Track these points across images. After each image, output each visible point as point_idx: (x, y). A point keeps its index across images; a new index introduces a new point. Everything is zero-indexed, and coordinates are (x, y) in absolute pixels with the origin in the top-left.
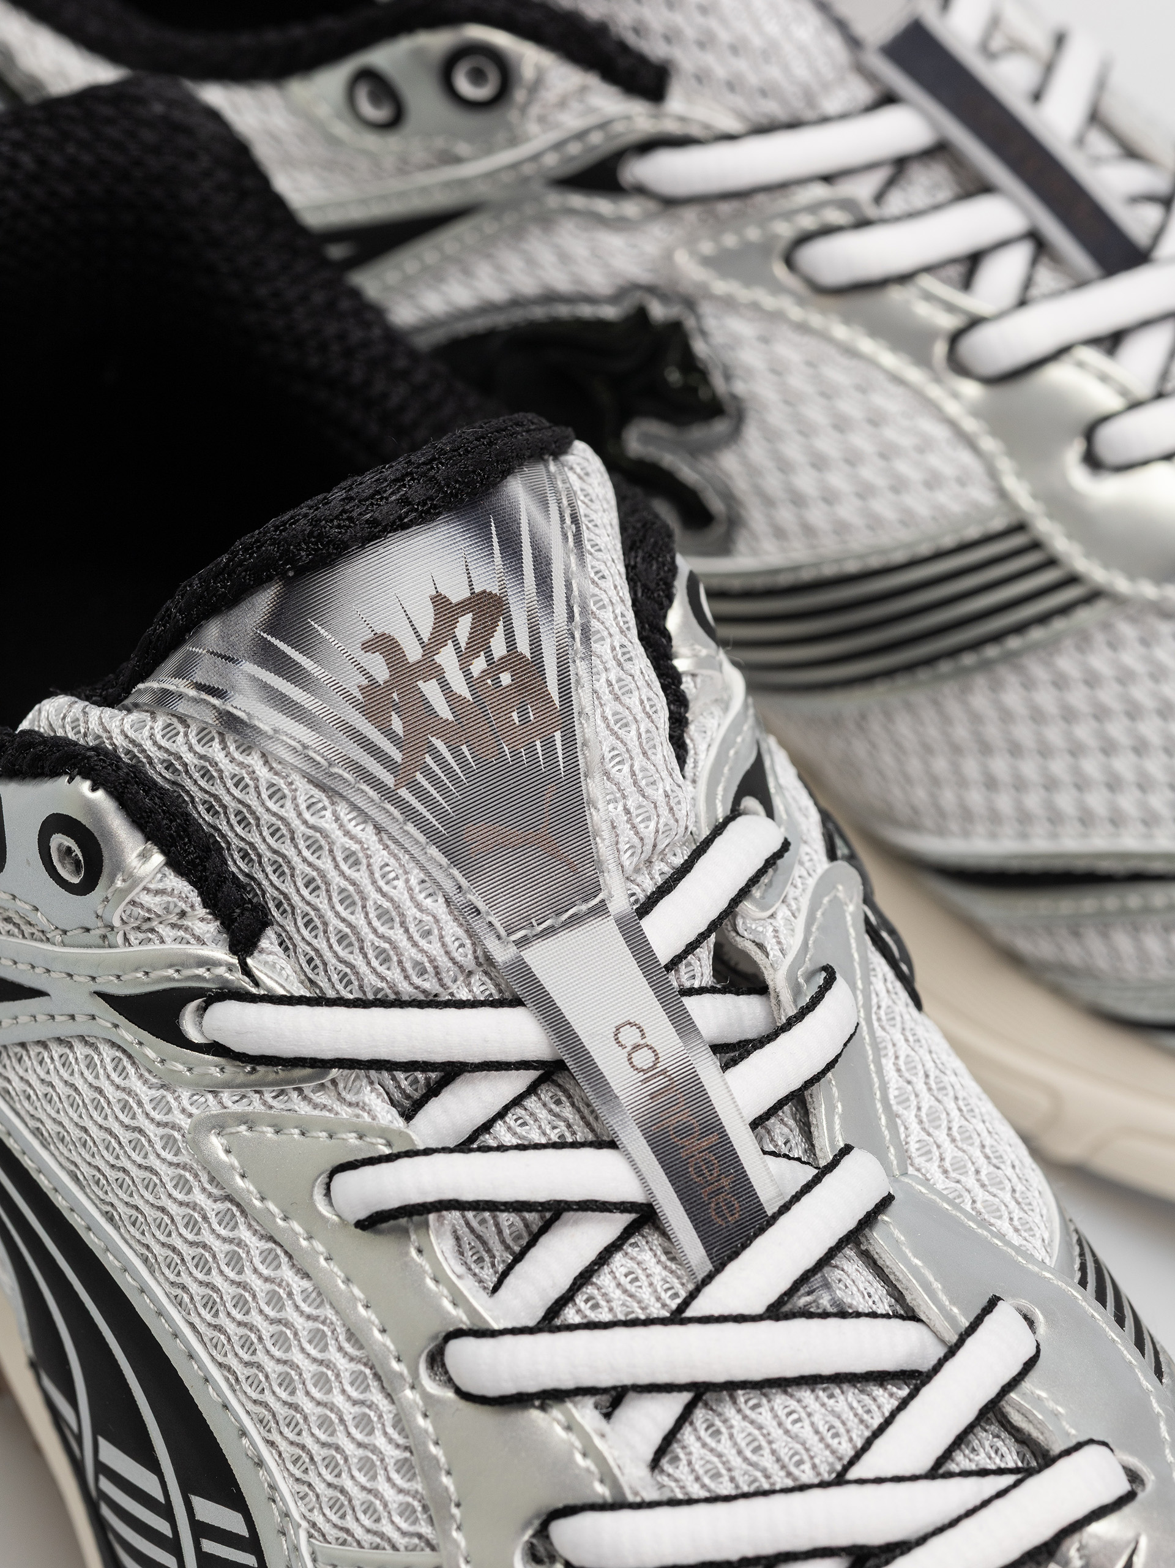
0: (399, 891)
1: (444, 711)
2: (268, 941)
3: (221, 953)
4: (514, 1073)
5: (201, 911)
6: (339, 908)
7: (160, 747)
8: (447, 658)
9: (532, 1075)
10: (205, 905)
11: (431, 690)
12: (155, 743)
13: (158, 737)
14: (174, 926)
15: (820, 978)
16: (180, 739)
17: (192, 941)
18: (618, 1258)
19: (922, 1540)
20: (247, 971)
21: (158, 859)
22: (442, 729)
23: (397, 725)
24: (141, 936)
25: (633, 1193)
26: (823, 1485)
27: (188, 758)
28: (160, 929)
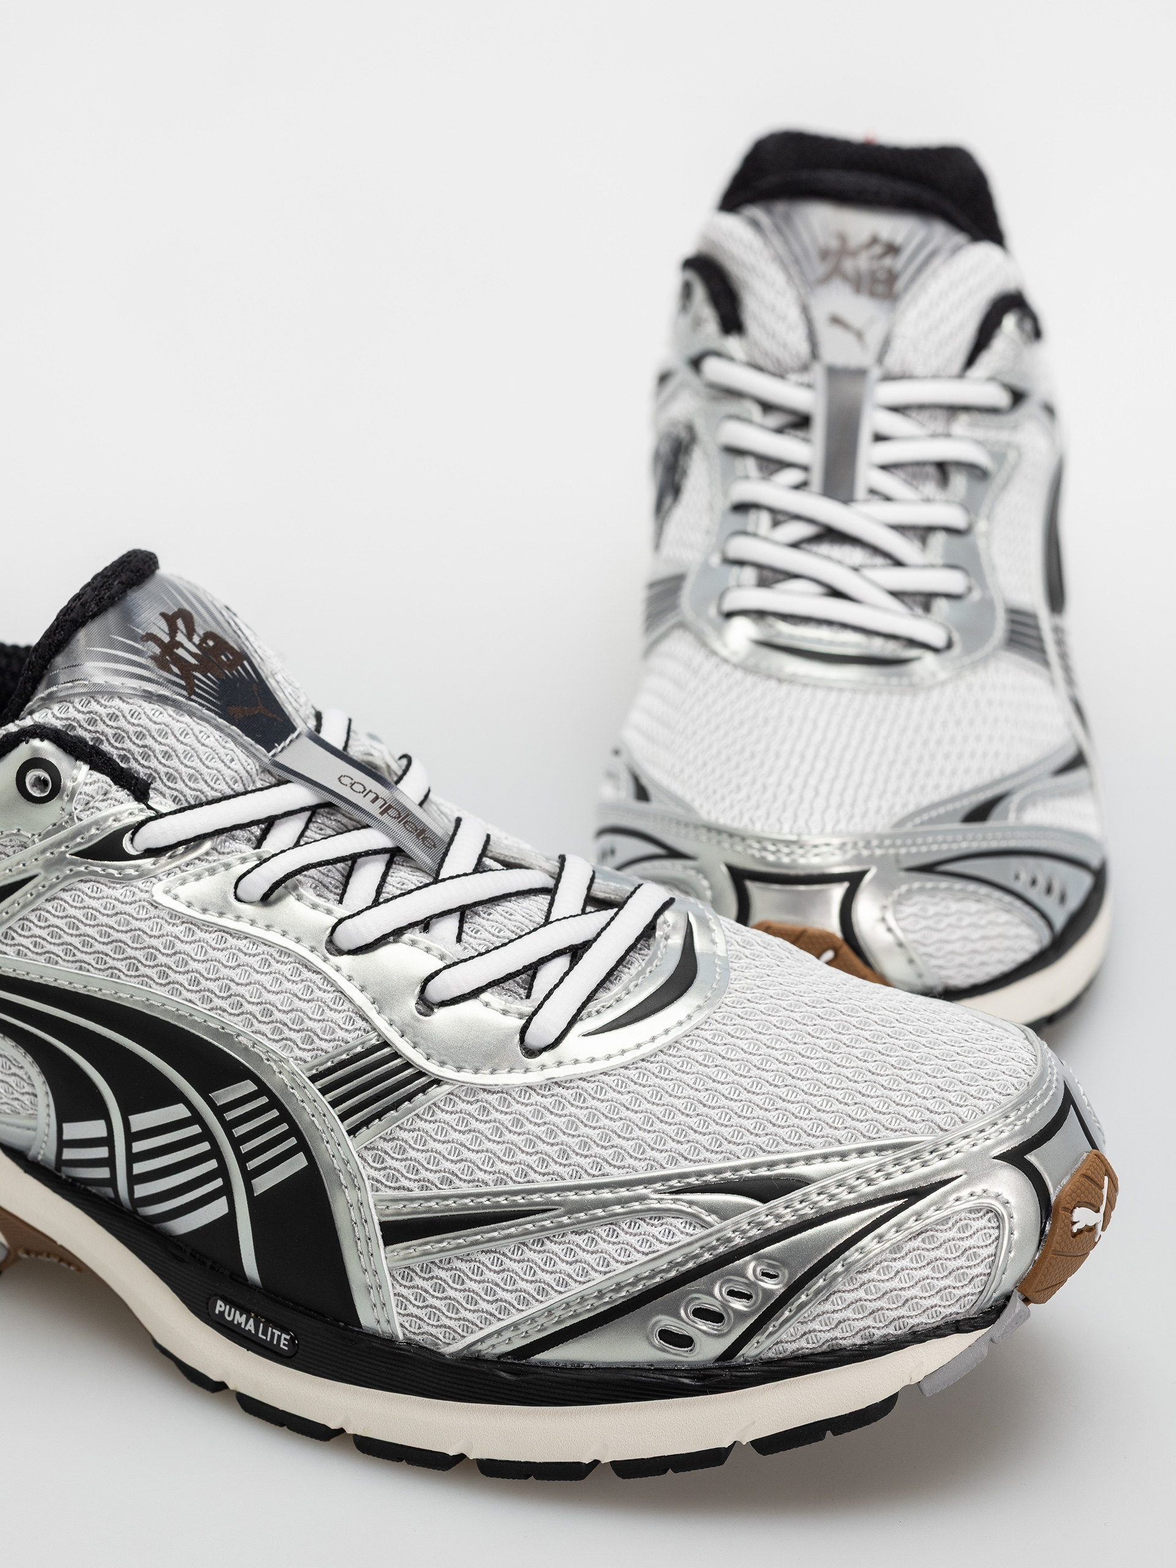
0: (210, 742)
1: (193, 661)
2: (152, 793)
3: (133, 805)
4: (299, 815)
5: (115, 787)
6: (169, 784)
7: (62, 719)
8: (180, 637)
9: (307, 814)
10: (116, 784)
11: (180, 652)
12: (57, 718)
13: (58, 715)
14: (103, 800)
15: (404, 762)
16: (71, 709)
17: (116, 803)
18: (389, 879)
19: (599, 935)
20: (149, 808)
21: (85, 768)
22: (195, 668)
23: (175, 670)
24: (88, 813)
25: (385, 842)
26: (541, 926)
27: (80, 717)
28: (97, 804)
